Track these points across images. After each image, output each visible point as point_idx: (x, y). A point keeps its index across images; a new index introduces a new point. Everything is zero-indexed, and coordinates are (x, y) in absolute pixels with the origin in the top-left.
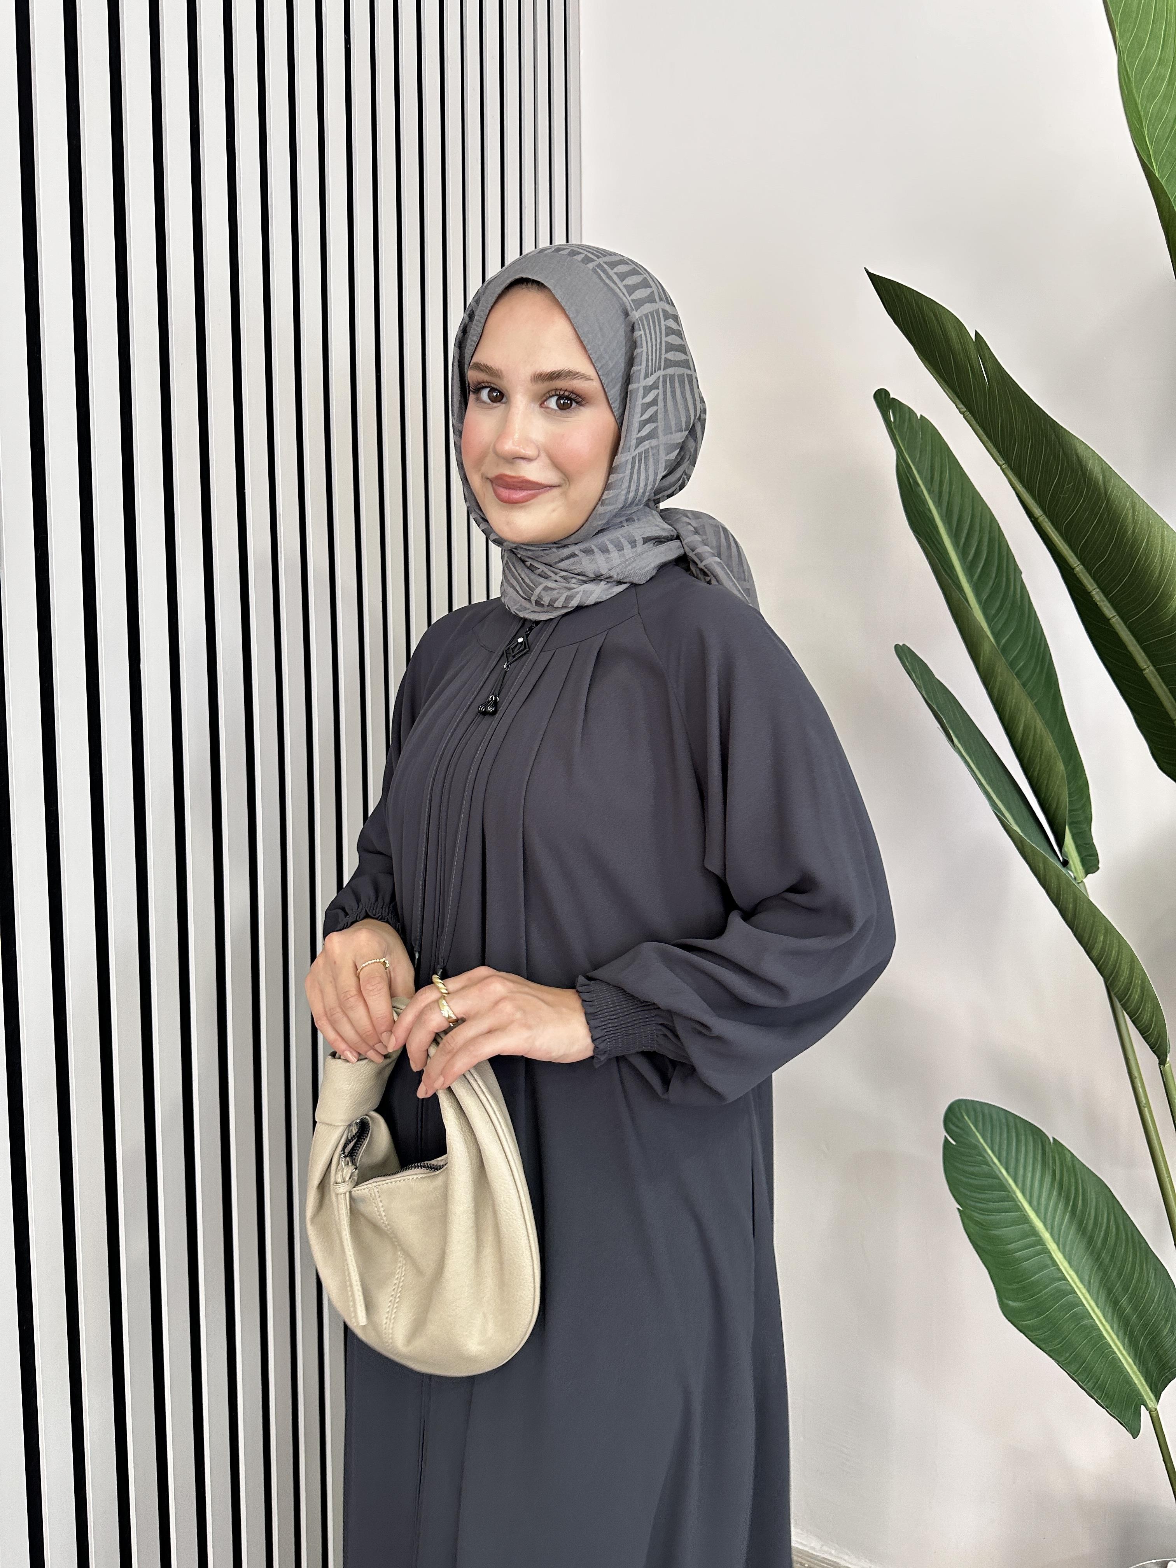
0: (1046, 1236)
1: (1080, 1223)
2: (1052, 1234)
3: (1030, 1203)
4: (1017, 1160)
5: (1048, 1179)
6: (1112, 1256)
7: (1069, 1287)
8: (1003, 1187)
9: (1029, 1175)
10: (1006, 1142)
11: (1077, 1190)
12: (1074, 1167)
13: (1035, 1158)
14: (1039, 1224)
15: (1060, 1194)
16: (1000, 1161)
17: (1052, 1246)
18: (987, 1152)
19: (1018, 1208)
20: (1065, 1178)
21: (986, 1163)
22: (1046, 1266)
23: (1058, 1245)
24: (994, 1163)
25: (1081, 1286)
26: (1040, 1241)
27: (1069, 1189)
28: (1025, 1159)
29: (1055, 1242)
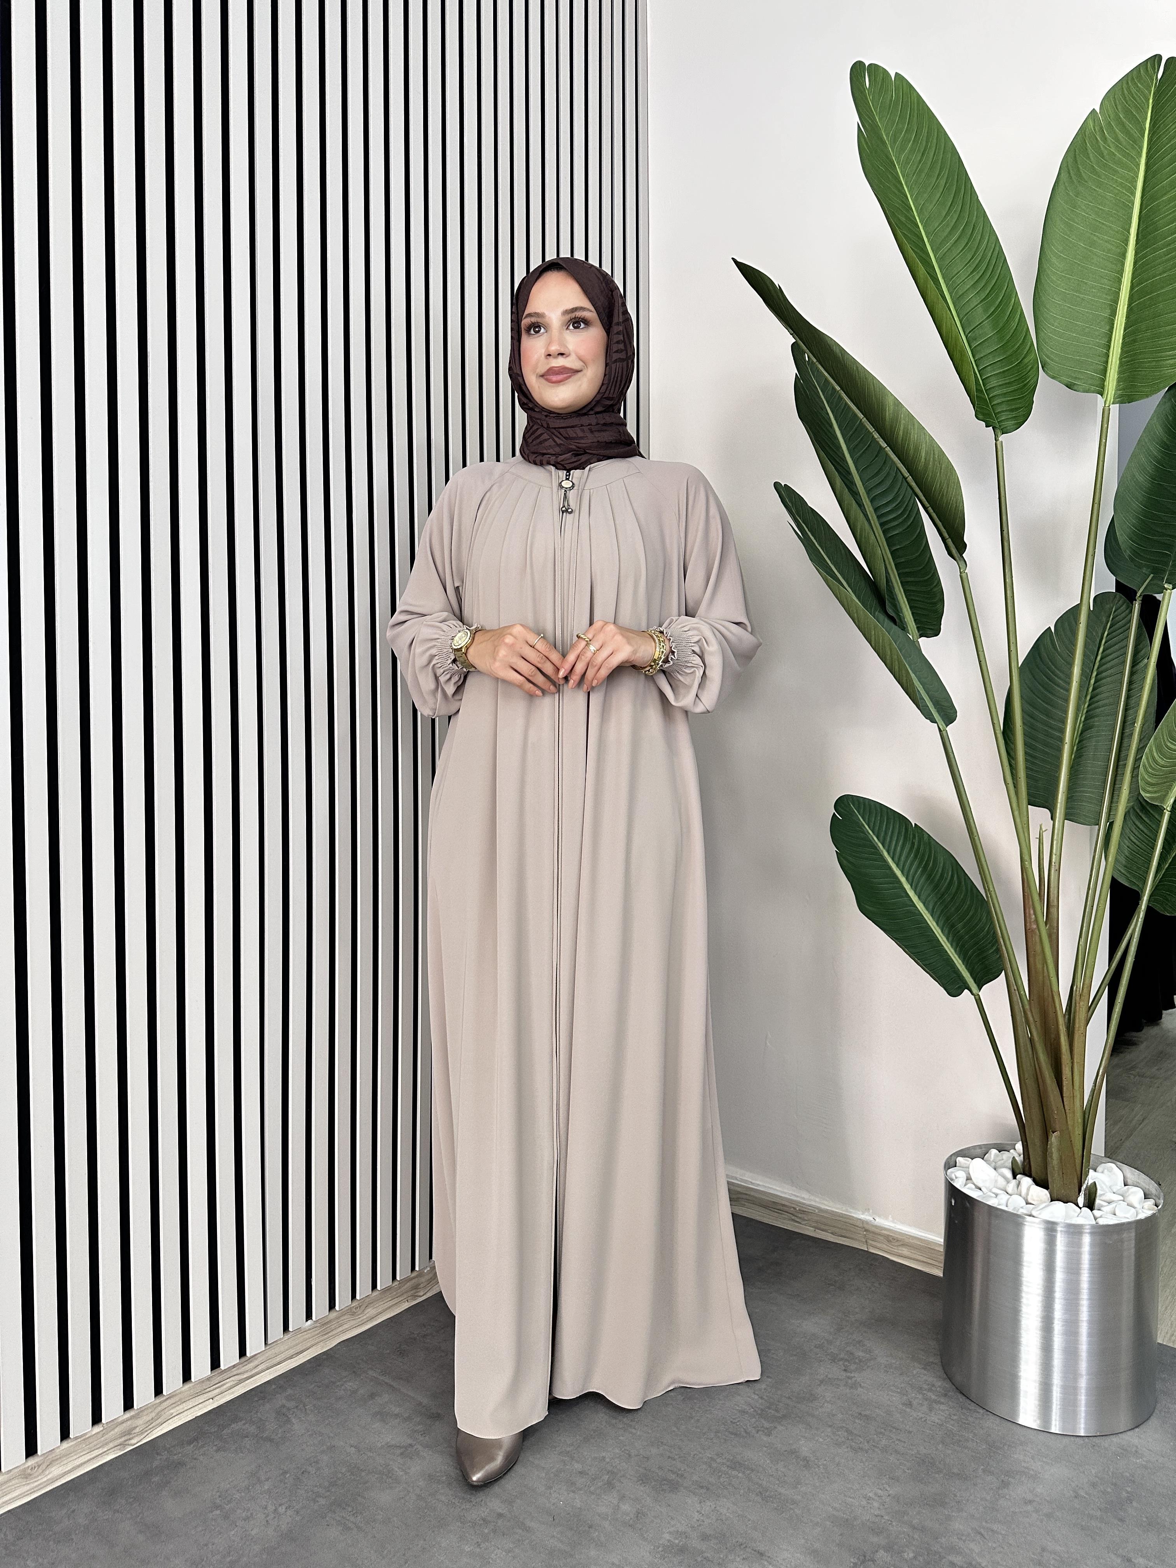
0: (903, 880)
1: (929, 876)
2: (907, 879)
3: (893, 859)
4: (886, 833)
5: (908, 846)
6: (953, 898)
7: (917, 912)
8: (875, 847)
9: (894, 843)
10: (879, 822)
11: (929, 856)
12: (930, 843)
13: (899, 833)
14: (898, 873)
15: (916, 856)
16: (873, 832)
17: (907, 886)
18: (864, 827)
19: (885, 861)
20: (922, 848)
21: (863, 832)
22: (902, 897)
23: (911, 886)
24: (869, 834)
25: (926, 912)
26: (899, 882)
27: (923, 855)
28: (892, 832)
29: (909, 883)
